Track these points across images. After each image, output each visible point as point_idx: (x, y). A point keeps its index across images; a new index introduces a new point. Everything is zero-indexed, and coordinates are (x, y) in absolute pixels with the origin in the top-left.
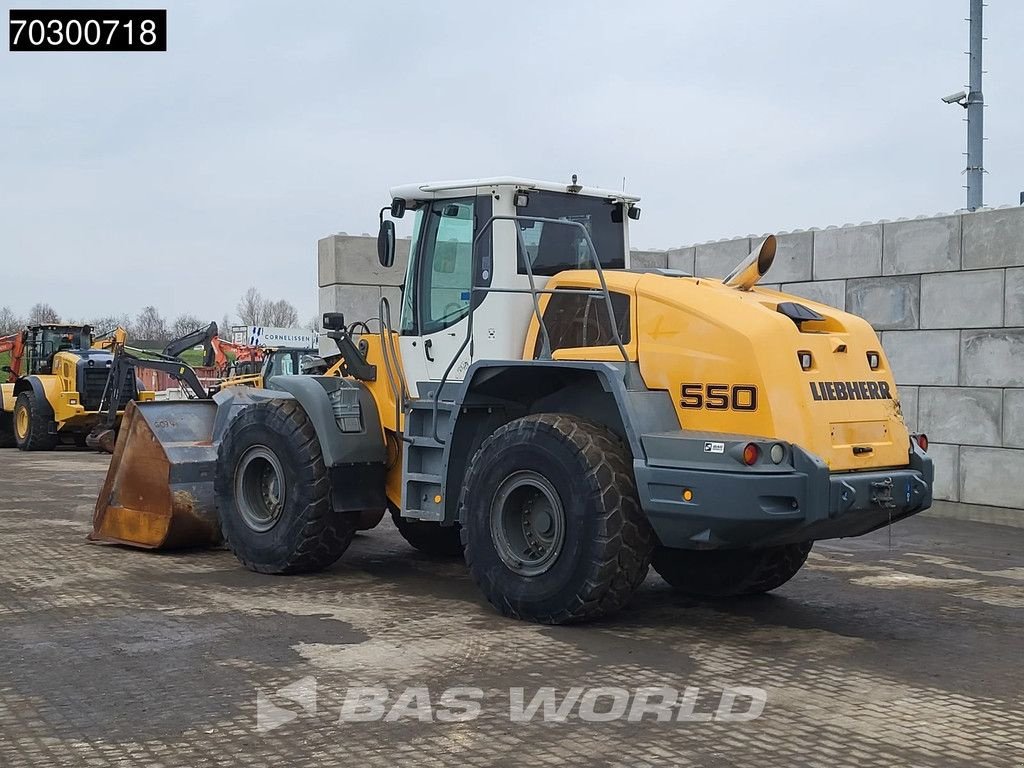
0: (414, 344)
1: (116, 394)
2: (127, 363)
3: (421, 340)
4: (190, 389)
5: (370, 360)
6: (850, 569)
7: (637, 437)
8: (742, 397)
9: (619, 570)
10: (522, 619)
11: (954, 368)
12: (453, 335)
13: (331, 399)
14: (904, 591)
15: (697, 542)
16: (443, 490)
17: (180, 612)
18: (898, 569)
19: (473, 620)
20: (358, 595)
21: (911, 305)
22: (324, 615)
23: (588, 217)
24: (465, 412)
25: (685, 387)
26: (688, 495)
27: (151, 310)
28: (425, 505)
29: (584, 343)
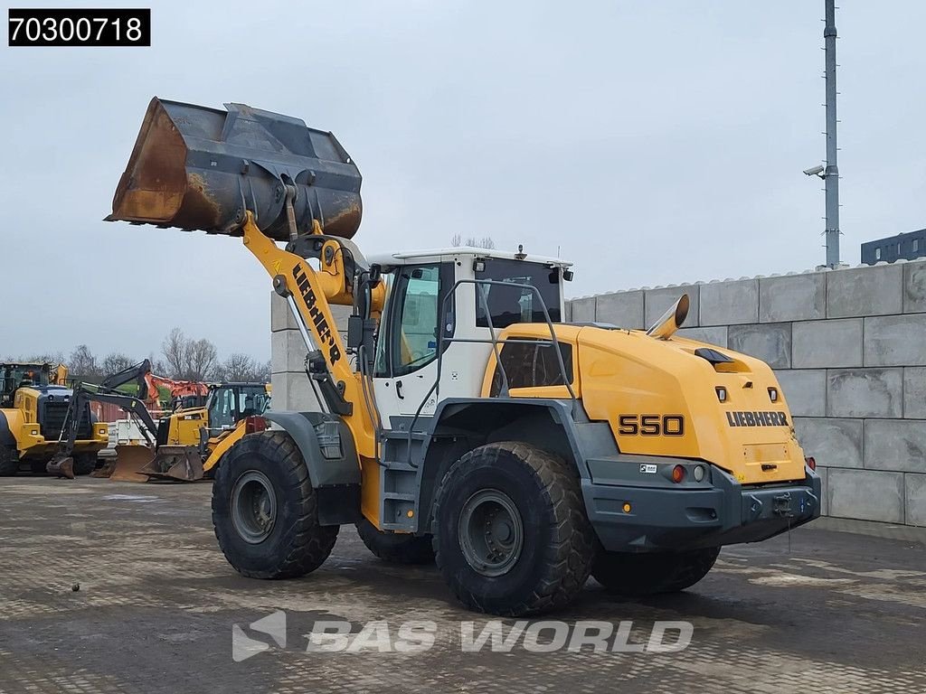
0: (387, 385)
1: (75, 425)
2: (85, 398)
3: (393, 381)
4: (141, 421)
5: (347, 398)
6: (747, 571)
7: (584, 461)
8: (672, 425)
9: (568, 571)
10: (486, 613)
11: (822, 402)
12: (421, 377)
13: (316, 431)
14: (795, 589)
15: (635, 546)
16: (416, 506)
17: (199, 610)
18: (786, 571)
19: (445, 614)
20: (343, 595)
21: (783, 347)
22: (321, 611)
23: (528, 279)
24: (435, 440)
25: (622, 418)
26: (627, 508)
27: (84, 348)
28: (399, 519)
29: (534, 384)
